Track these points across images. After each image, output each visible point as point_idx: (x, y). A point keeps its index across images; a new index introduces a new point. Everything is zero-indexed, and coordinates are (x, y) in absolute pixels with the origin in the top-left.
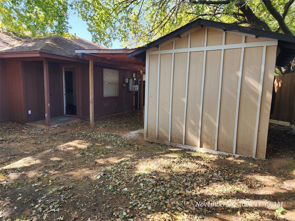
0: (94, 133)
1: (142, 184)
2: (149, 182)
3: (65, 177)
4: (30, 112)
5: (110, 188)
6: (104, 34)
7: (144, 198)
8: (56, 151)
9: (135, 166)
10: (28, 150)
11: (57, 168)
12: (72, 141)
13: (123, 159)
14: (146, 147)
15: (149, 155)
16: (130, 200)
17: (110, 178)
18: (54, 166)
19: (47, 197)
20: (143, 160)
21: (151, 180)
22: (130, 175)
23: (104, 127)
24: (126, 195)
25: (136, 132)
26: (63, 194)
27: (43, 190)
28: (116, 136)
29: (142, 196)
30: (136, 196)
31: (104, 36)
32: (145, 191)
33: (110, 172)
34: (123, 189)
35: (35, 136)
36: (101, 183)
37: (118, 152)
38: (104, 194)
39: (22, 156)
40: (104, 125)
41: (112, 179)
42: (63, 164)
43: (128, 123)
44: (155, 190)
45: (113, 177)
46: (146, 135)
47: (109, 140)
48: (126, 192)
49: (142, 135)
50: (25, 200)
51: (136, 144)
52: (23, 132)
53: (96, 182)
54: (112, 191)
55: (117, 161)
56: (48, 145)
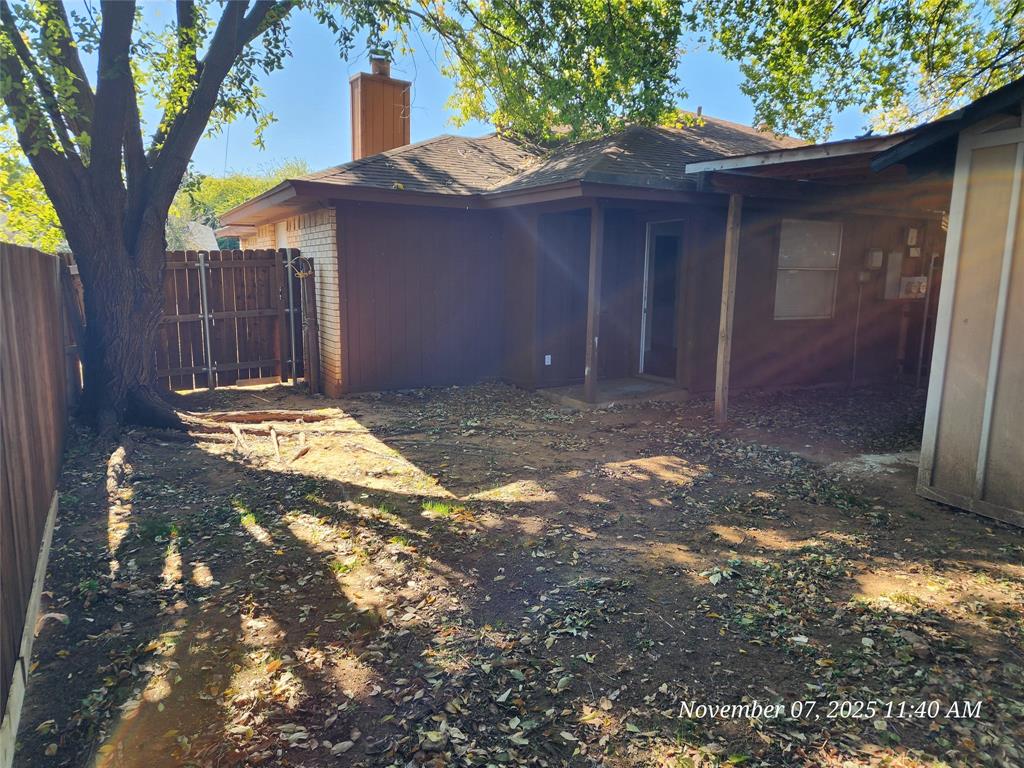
0: (724, 441)
1: (867, 642)
2: (901, 641)
3: (616, 554)
4: (548, 360)
5: (747, 620)
6: (801, 93)
7: (865, 688)
8: (601, 476)
9: (855, 577)
10: (533, 463)
11: (597, 523)
12: (649, 457)
13: (813, 543)
14: (923, 519)
15: (926, 549)
16: (808, 677)
17: (754, 591)
18: (590, 518)
19: (563, 594)
20: (897, 565)
21: (911, 637)
22: (827, 600)
23: (762, 425)
24: (796, 658)
25: (888, 458)
26: (603, 598)
27: (556, 572)
28: (803, 461)
29: (859, 679)
30: (837, 671)
31: (800, 101)
32: (876, 666)
33: (756, 573)
34: (790, 636)
35: (553, 428)
36: (719, 599)
37: (798, 516)
38: (722, 633)
39: (518, 474)
40: (763, 419)
41: (760, 596)
42: (615, 517)
43: (861, 424)
44: (918, 673)
45: (762, 589)
46: (928, 477)
47: (772, 470)
48: (800, 647)
49: (910, 471)
50: (512, 585)
51: (878, 503)
52: (528, 413)
53: (705, 591)
54: (751, 633)
55: (787, 545)
56: (582, 456)
